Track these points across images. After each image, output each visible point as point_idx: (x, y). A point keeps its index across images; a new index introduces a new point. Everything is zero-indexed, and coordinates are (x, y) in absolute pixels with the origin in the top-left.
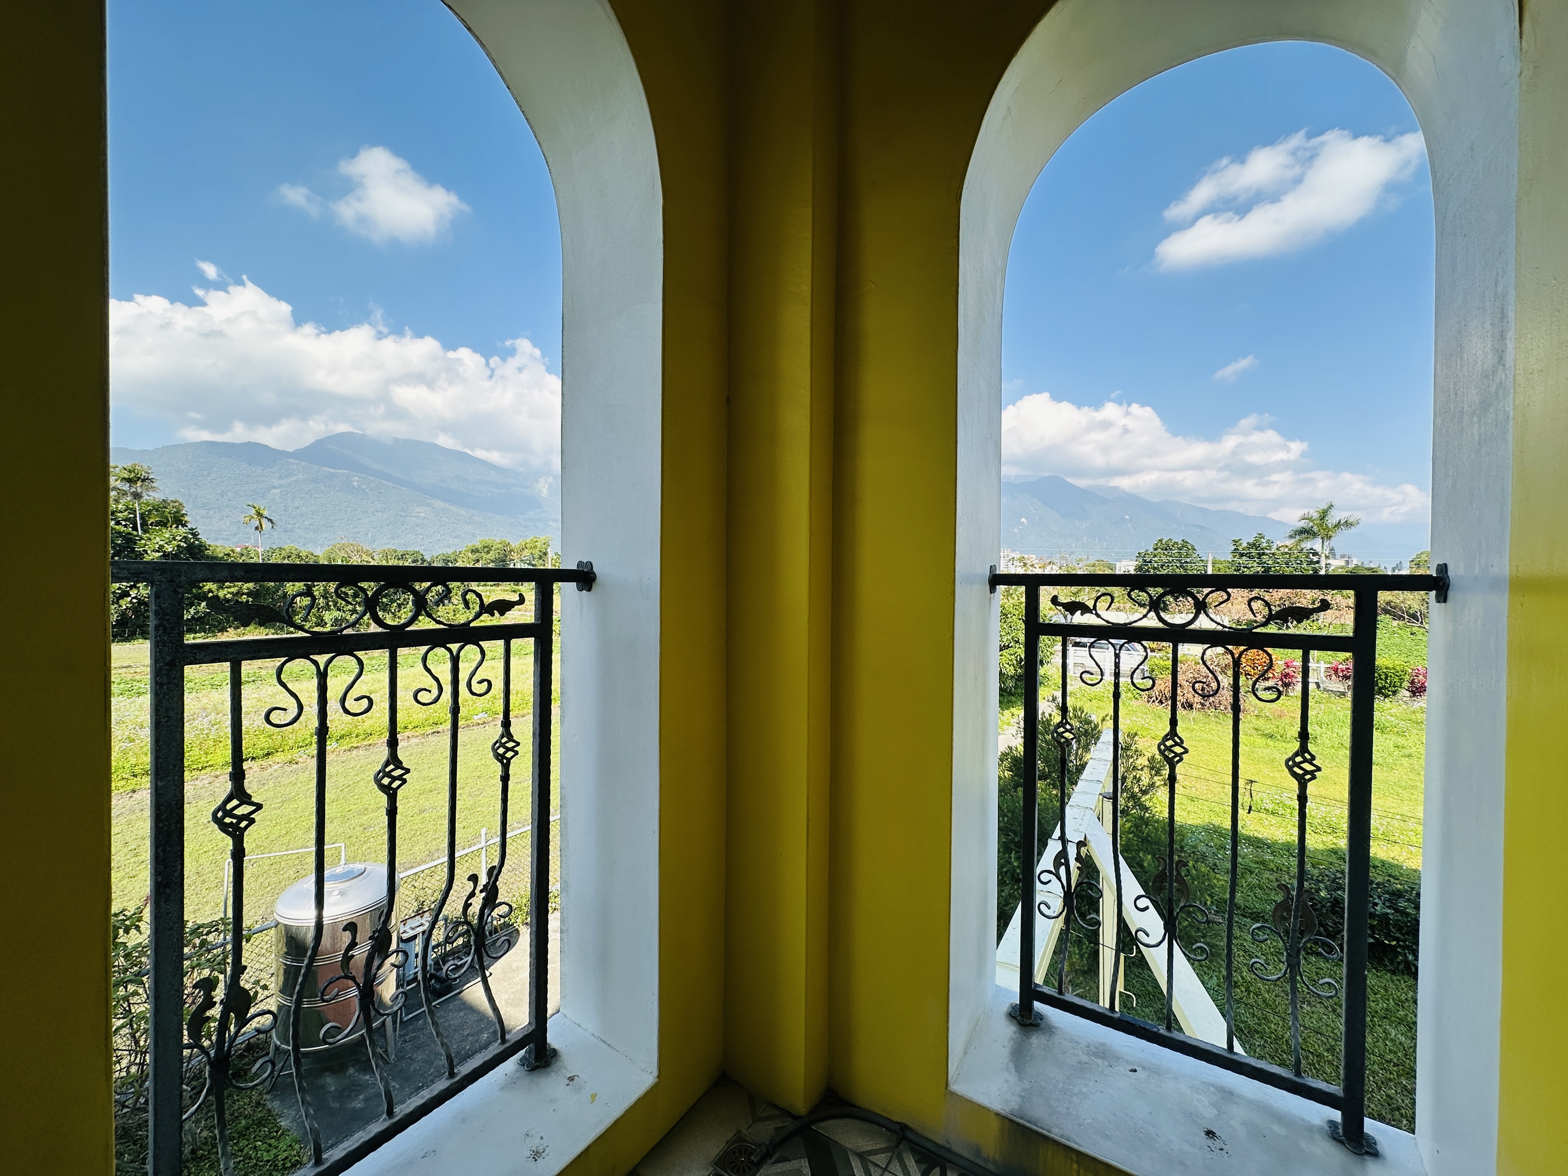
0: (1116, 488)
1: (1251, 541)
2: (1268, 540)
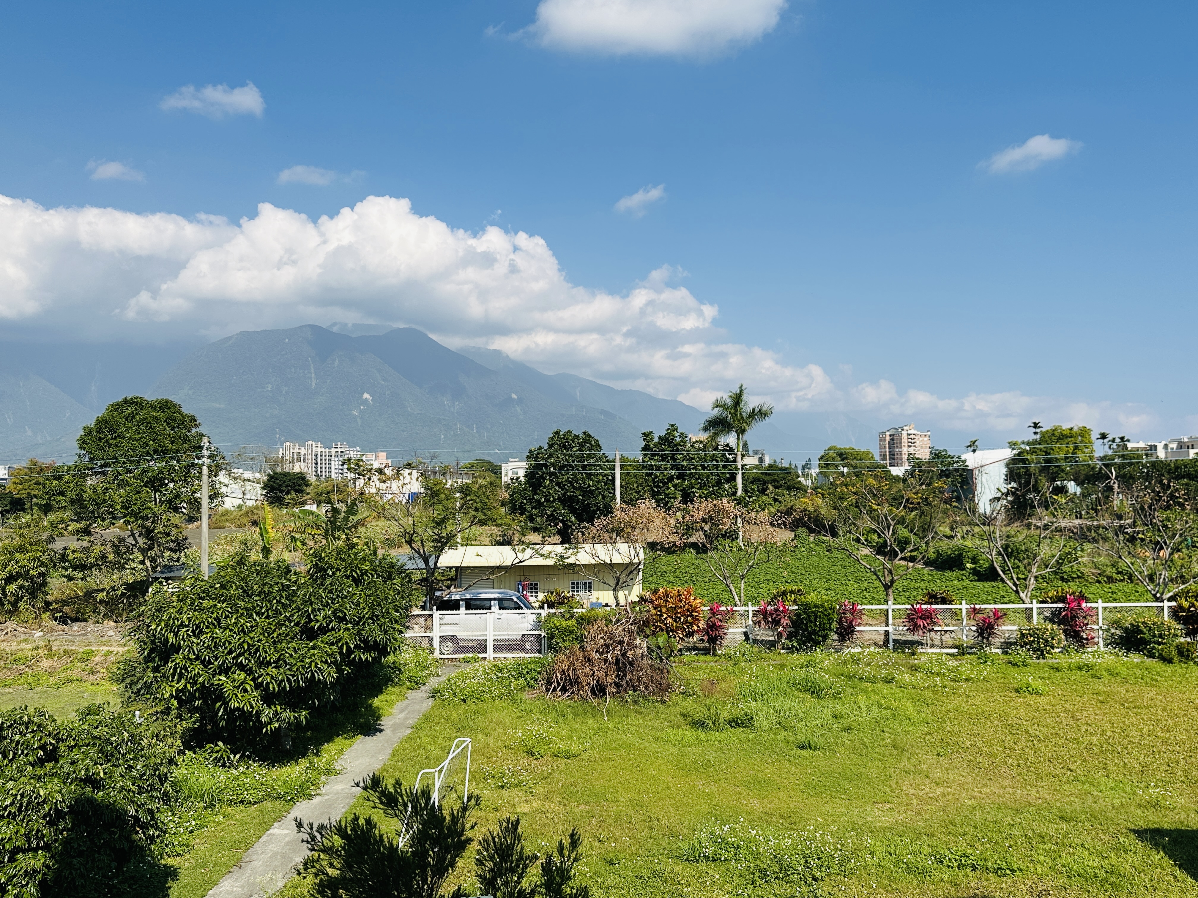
0: (497, 353)
1: (663, 433)
2: (682, 434)
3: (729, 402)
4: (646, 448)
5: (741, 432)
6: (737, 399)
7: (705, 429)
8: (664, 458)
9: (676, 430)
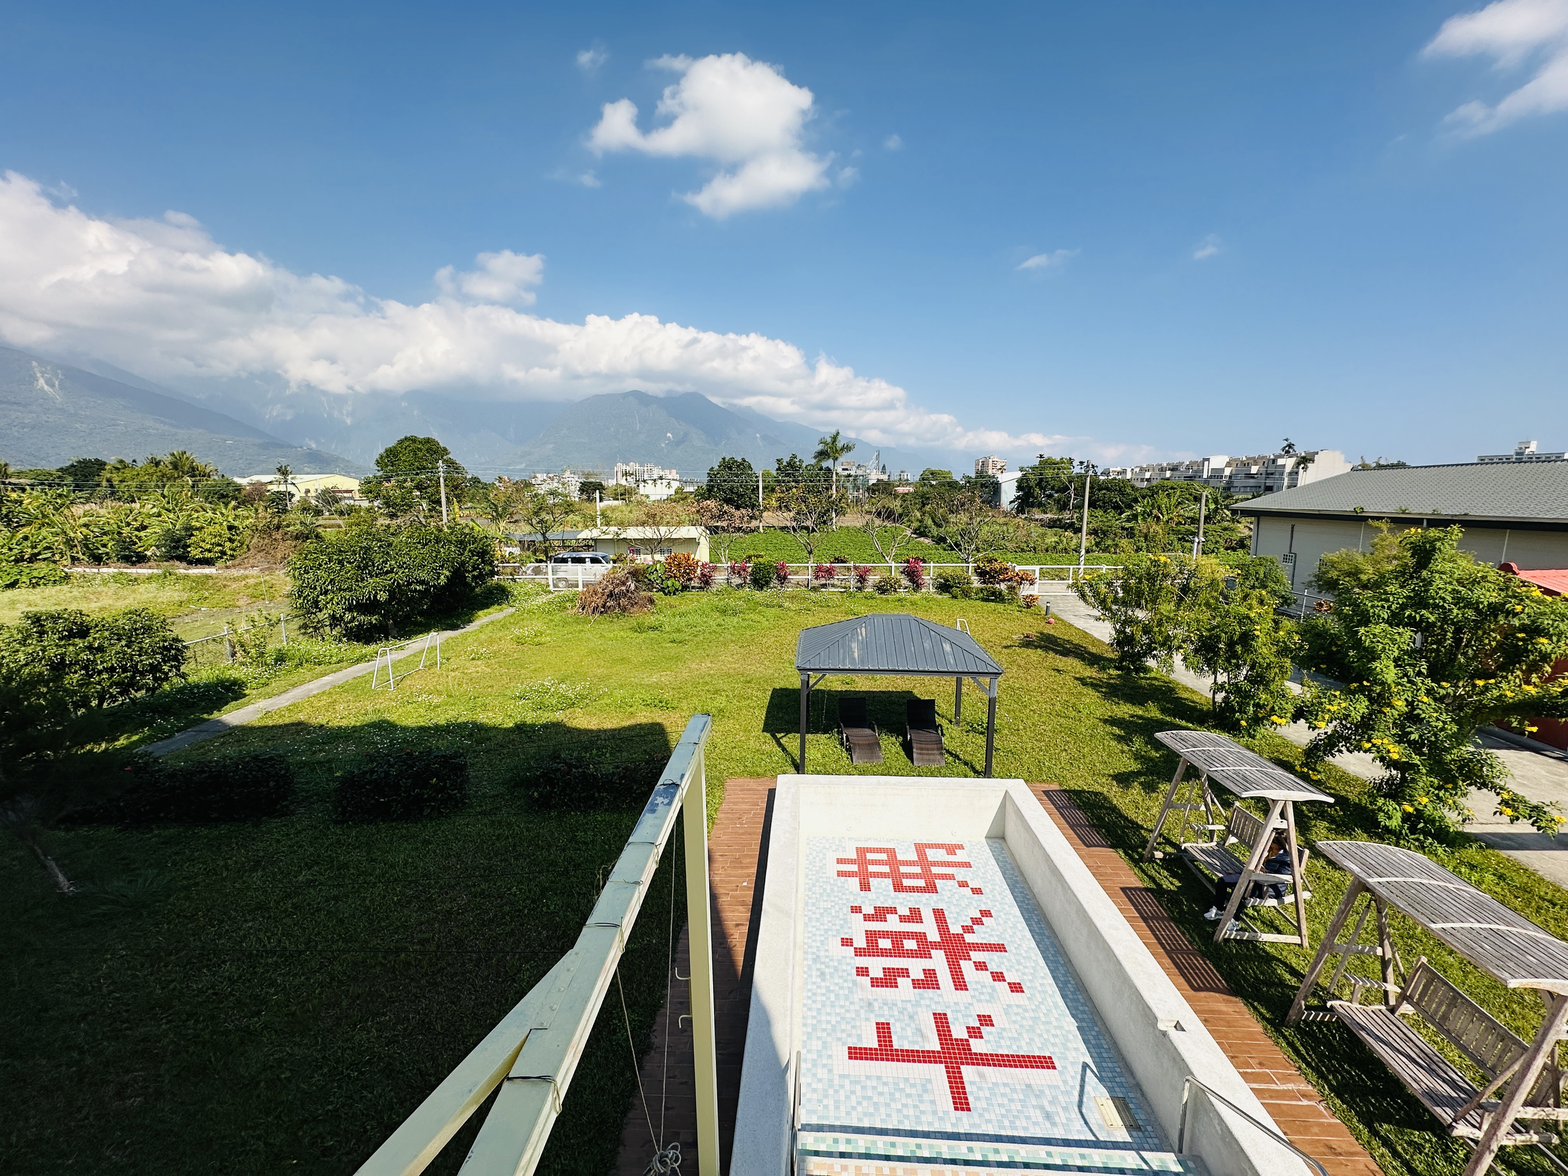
3: (829, 440)
4: (778, 469)
5: (835, 459)
6: (835, 439)
7: (815, 457)
8: (788, 475)
9: (796, 457)
